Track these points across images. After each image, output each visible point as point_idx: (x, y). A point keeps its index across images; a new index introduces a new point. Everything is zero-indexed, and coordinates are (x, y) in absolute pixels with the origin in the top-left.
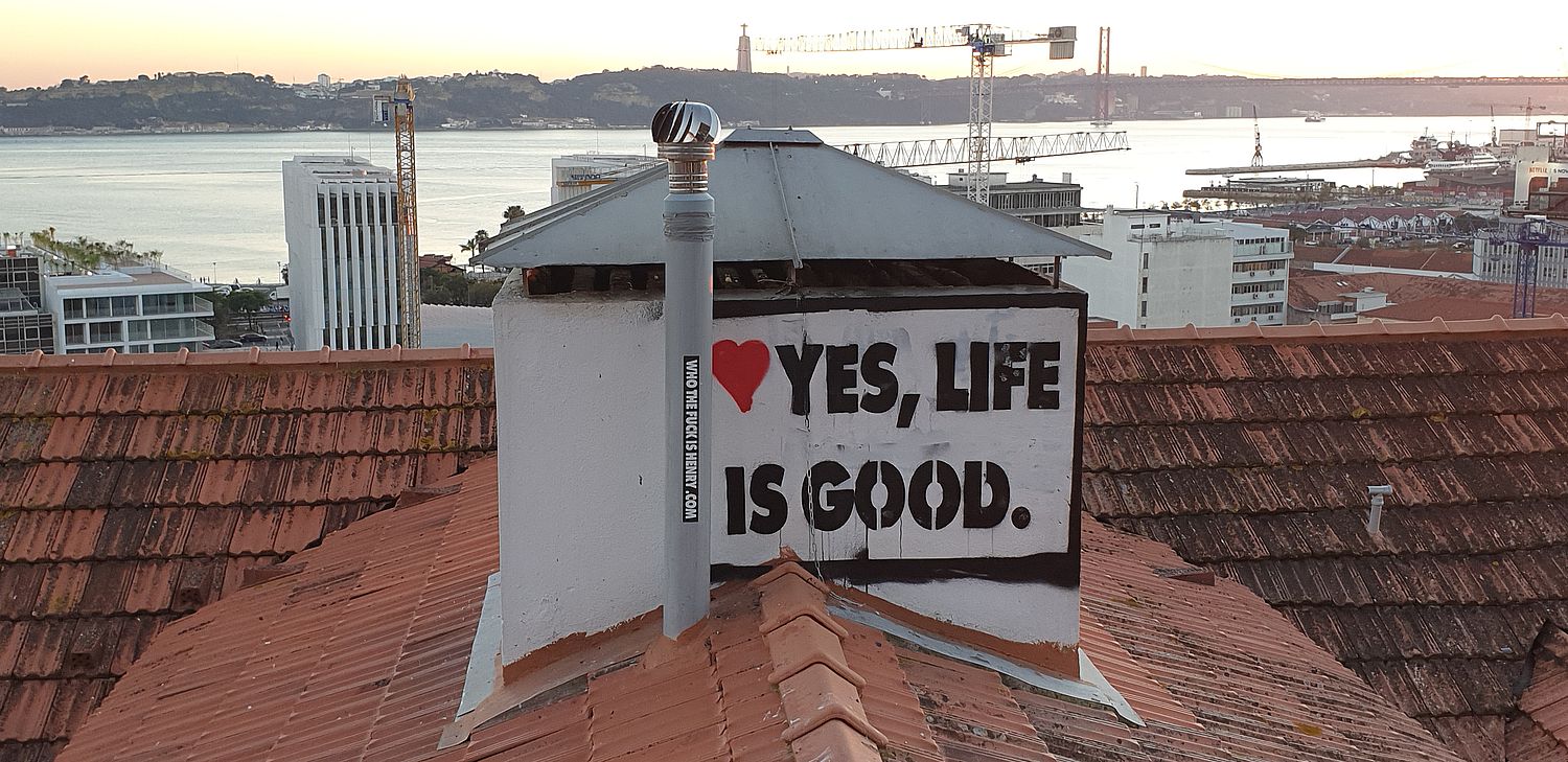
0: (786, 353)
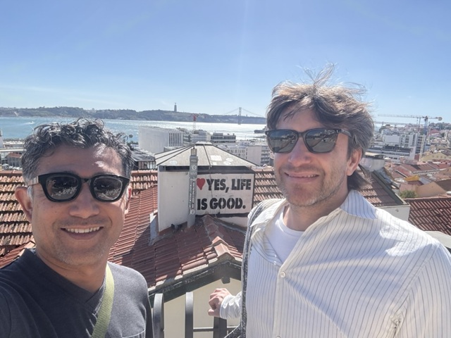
0: (208, 180)
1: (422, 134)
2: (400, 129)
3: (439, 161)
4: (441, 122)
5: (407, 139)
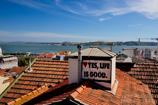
0: (89, 63)
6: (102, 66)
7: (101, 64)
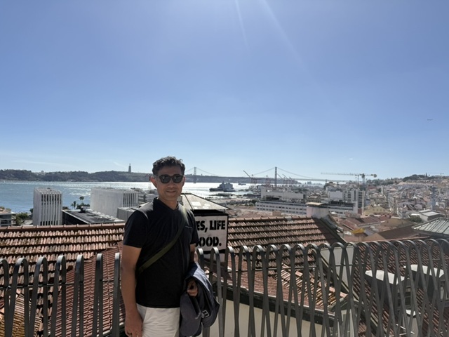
1: (361, 189)
2: (342, 185)
3: (379, 214)
4: (376, 178)
5: (349, 195)
6: (213, 226)
7: (211, 222)
